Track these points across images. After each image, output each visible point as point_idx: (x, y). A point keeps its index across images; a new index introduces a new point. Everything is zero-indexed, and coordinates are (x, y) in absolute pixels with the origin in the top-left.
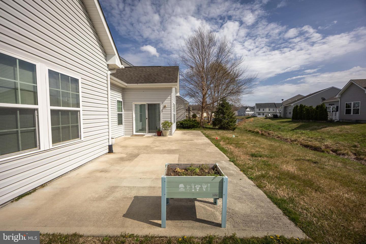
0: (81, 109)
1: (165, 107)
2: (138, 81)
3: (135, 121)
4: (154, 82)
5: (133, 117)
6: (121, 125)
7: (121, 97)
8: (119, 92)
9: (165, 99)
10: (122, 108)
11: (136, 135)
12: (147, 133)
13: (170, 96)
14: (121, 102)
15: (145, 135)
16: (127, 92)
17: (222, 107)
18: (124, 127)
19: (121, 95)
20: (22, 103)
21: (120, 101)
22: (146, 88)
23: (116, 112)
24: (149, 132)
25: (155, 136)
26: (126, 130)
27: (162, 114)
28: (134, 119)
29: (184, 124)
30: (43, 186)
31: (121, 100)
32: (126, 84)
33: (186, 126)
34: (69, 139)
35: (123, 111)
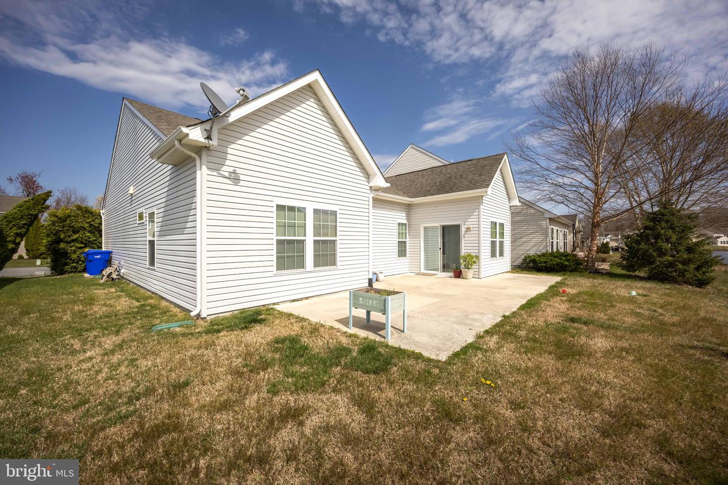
0: (337, 238)
1: (468, 229)
2: (429, 191)
3: (425, 253)
4: (451, 190)
5: (421, 246)
6: (405, 258)
7: (405, 218)
8: (401, 211)
9: (469, 216)
10: (406, 232)
11: (424, 274)
12: (441, 272)
13: (477, 210)
14: (405, 224)
15: (436, 275)
16: (413, 210)
17: (652, 223)
18: (409, 261)
19: (405, 215)
20: (297, 236)
21: (402, 224)
22: (440, 201)
23: (396, 239)
24: (444, 271)
25: (451, 277)
26: (411, 266)
27: (463, 241)
28: (422, 249)
29: (539, 262)
30: (306, 298)
31: (405, 221)
32: (411, 199)
33: (543, 266)
34: (326, 265)
35: (408, 237)
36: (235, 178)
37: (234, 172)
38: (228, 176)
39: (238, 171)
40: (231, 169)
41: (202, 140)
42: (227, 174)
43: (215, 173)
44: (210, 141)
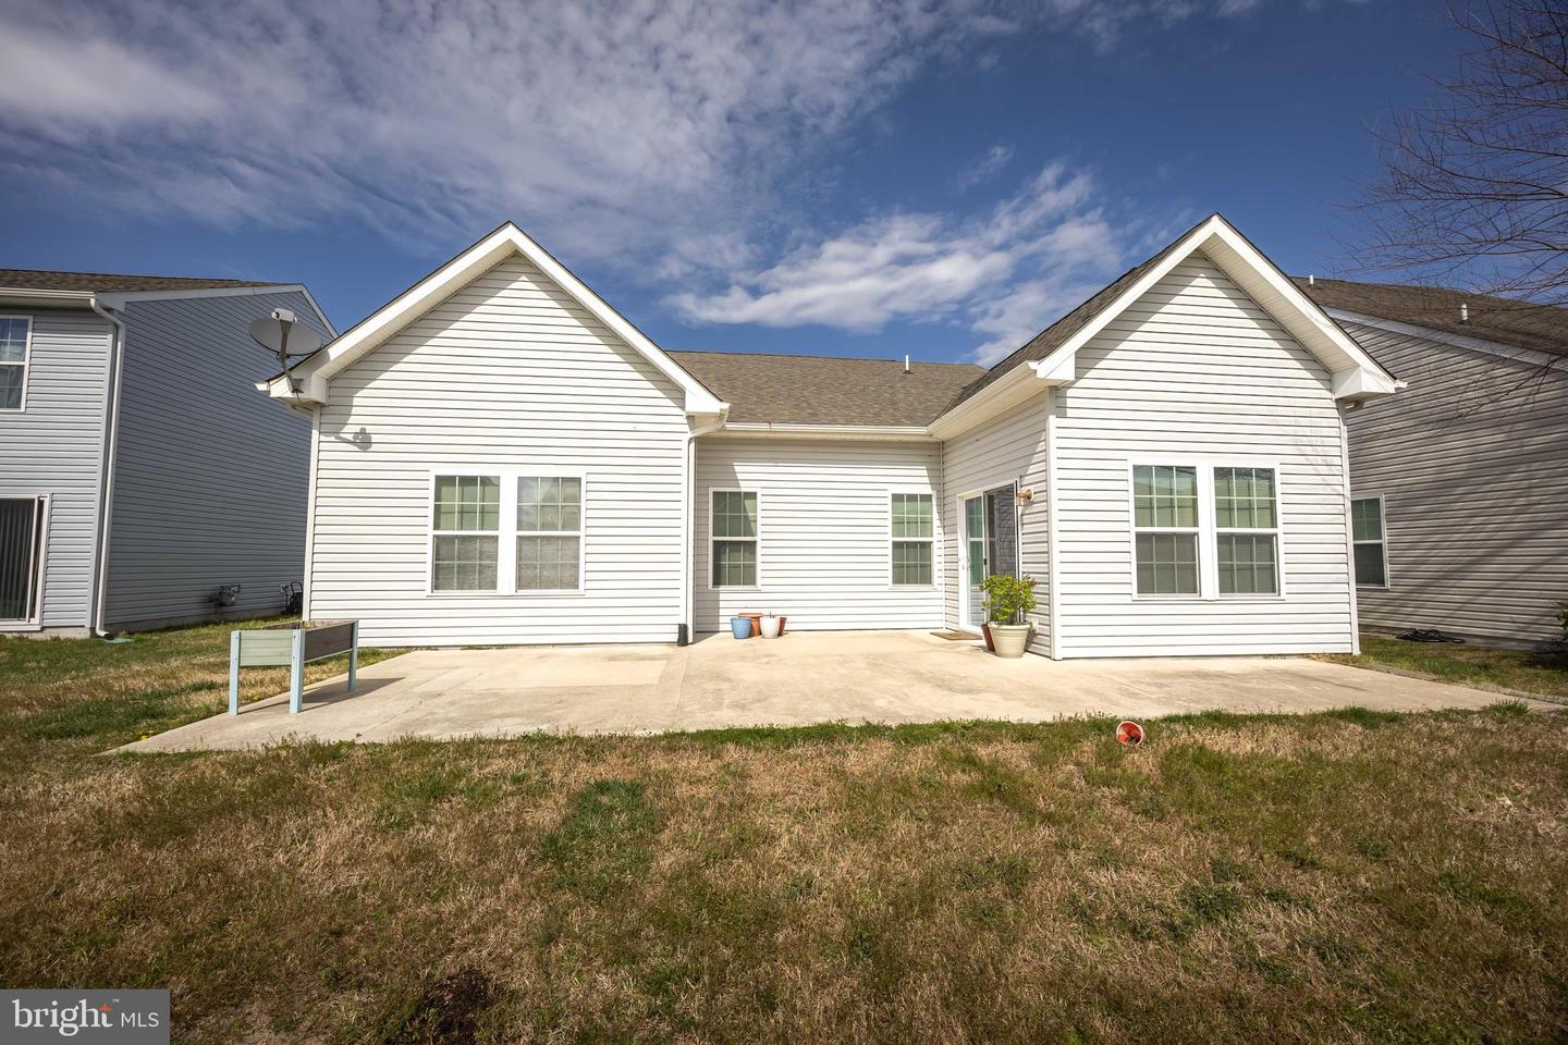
36: (363, 441)
37: (363, 432)
38: (352, 440)
39: (369, 429)
40: (357, 429)
41: (289, 394)
42: (350, 437)
43: (332, 439)
44: (300, 395)
